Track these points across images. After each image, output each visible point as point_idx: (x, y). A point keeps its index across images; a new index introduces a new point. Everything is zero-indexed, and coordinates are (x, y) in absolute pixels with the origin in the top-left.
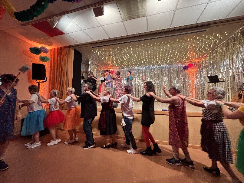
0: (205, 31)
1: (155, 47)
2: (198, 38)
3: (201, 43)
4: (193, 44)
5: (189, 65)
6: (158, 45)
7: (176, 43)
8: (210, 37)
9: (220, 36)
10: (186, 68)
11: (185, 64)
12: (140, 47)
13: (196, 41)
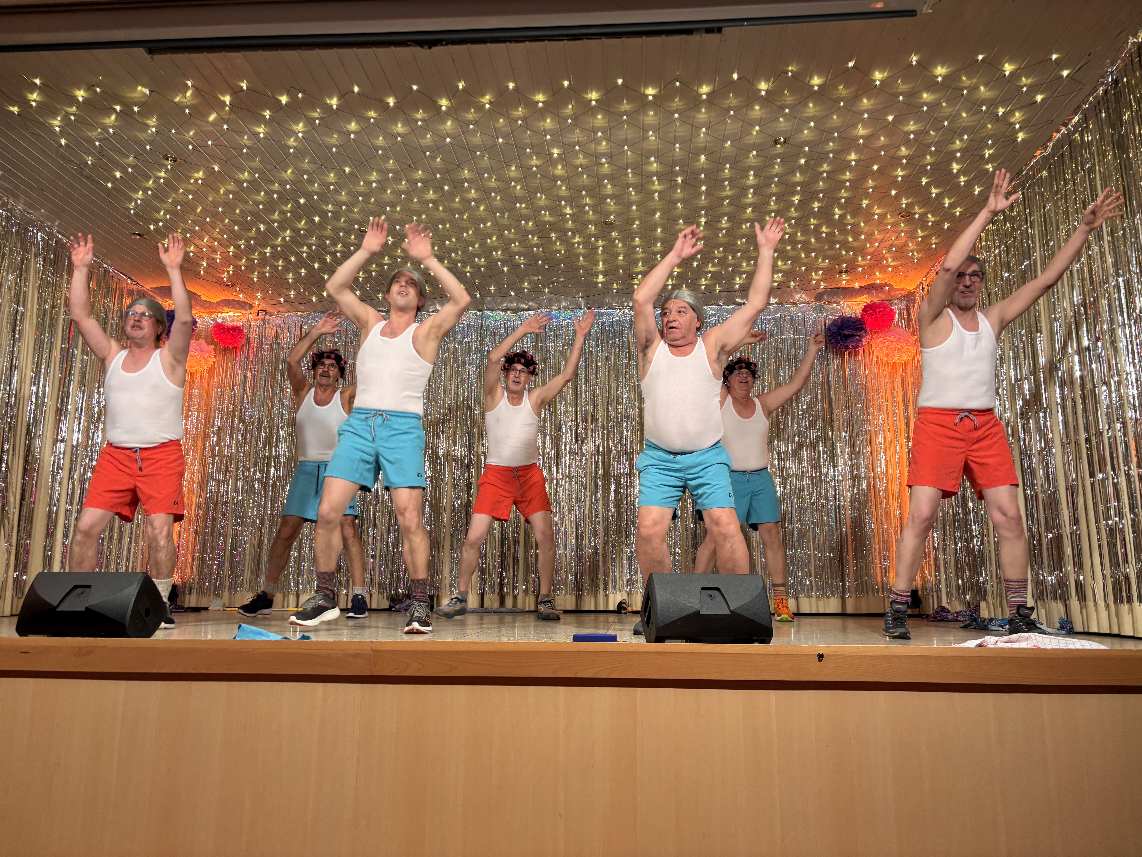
0: (912, 13)
1: (570, 121)
2: (878, 76)
3: (912, 126)
4: (861, 131)
5: (866, 308)
6: (591, 100)
7: (732, 100)
8: (964, 78)
9: (1029, 81)
10: (846, 332)
11: (838, 303)
12: (444, 103)
13: (872, 101)
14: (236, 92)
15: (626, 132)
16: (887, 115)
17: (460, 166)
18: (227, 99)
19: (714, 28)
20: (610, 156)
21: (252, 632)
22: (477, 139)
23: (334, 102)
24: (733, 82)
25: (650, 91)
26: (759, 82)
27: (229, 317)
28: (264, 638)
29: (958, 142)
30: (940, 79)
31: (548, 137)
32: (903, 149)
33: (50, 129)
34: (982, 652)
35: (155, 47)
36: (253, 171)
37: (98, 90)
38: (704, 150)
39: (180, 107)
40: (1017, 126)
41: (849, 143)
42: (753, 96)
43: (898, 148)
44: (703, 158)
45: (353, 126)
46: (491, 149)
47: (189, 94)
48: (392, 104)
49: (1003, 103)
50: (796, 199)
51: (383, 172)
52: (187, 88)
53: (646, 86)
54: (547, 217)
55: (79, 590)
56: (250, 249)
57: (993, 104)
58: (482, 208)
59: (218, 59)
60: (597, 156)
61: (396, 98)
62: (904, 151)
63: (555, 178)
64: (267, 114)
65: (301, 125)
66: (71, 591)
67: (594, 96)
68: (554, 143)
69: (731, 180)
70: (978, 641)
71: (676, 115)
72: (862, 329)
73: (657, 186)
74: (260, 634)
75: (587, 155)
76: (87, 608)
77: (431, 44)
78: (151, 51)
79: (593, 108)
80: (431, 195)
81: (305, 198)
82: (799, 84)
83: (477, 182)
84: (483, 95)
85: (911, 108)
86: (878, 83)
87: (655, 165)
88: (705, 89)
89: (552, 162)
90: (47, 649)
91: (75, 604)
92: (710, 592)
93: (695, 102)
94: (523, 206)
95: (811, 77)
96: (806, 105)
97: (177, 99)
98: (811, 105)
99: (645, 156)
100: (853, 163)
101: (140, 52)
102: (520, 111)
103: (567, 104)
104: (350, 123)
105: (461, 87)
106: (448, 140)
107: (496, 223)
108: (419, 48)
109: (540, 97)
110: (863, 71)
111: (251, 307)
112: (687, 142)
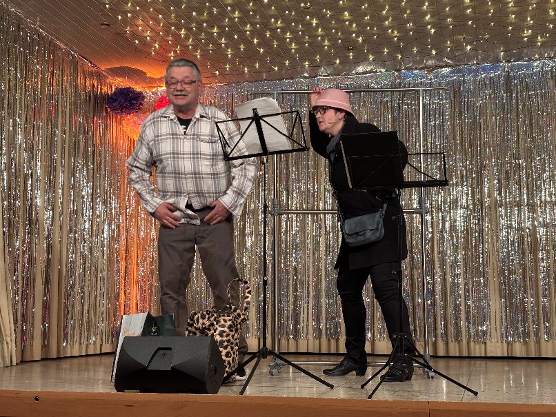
66: (155, 353)
76: (172, 368)
91: (162, 365)
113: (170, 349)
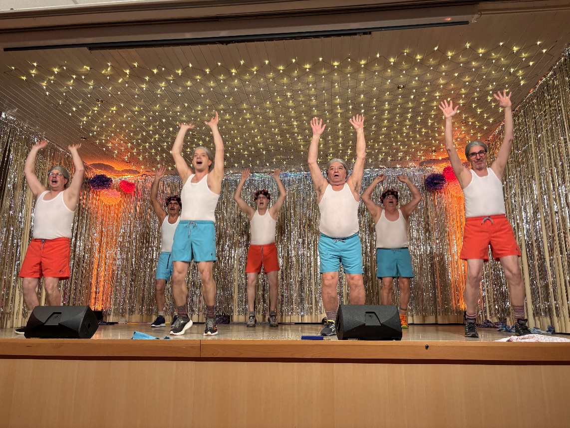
0: (467, 23)
1: (296, 79)
2: (450, 54)
3: (467, 79)
4: (442, 81)
5: (445, 170)
6: (306, 69)
7: (377, 67)
8: (493, 54)
9: (526, 55)
10: (435, 181)
11: (431, 167)
12: (234, 71)
13: (447, 67)
14: (132, 68)
15: (324, 84)
16: (455, 73)
17: (242, 103)
18: (128, 71)
19: (367, 32)
20: (316, 96)
21: (141, 335)
22: (250, 89)
23: (180, 72)
24: (377, 58)
25: (336, 64)
26: (390, 58)
27: (129, 177)
28: (147, 339)
29: (490, 86)
30: (481, 55)
31: (285, 87)
32: (463, 90)
33: (41, 87)
34: (510, 344)
35: (92, 47)
36: (140, 106)
37: (65, 68)
38: (363, 92)
39: (105, 76)
40: (521, 78)
41: (435, 87)
42: (387, 65)
43: (460, 89)
44: (362, 96)
45: (189, 83)
46: (256, 93)
47: (109, 69)
48: (208, 72)
49: (514, 66)
50: (409, 115)
51: (204, 105)
52: (108, 66)
53: (334, 62)
54: (285, 126)
55: (55, 315)
56: (138, 145)
57: (508, 67)
58: (253, 122)
59: (123, 52)
60: (310, 96)
61: (210, 69)
62: (463, 91)
63: (289, 108)
64: (147, 78)
65: (163, 83)
66: (51, 315)
67: (308, 66)
68: (288, 90)
69: (376, 107)
70: (508, 338)
71: (349, 75)
72: (443, 180)
73: (339, 111)
74: (144, 336)
75: (305, 96)
76: (59, 324)
77: (227, 43)
78: (90, 49)
79: (307, 72)
80: (227, 116)
81: (165, 119)
82: (410, 59)
83: (251, 110)
84: (253, 67)
85: (467, 69)
86: (450, 57)
87: (338, 100)
88: (363, 62)
89: (287, 100)
90: (39, 345)
91: (54, 322)
92: (370, 314)
93: (358, 69)
94: (273, 121)
95: (416, 55)
96: (414, 69)
97: (103, 72)
98: (416, 69)
99: (333, 96)
100: (438, 97)
101: (85, 49)
102: (271, 75)
103: (294, 71)
104: (187, 82)
105: (242, 63)
106: (236, 89)
107: (259, 130)
108: (221, 45)
109: (281, 68)
110: (443, 52)
111: (139, 173)
112: (354, 89)
113: (60, 313)
